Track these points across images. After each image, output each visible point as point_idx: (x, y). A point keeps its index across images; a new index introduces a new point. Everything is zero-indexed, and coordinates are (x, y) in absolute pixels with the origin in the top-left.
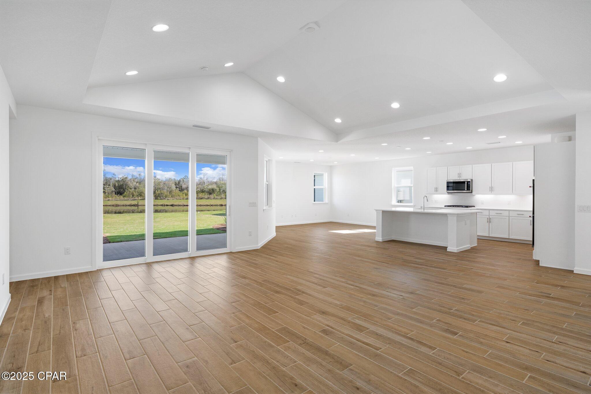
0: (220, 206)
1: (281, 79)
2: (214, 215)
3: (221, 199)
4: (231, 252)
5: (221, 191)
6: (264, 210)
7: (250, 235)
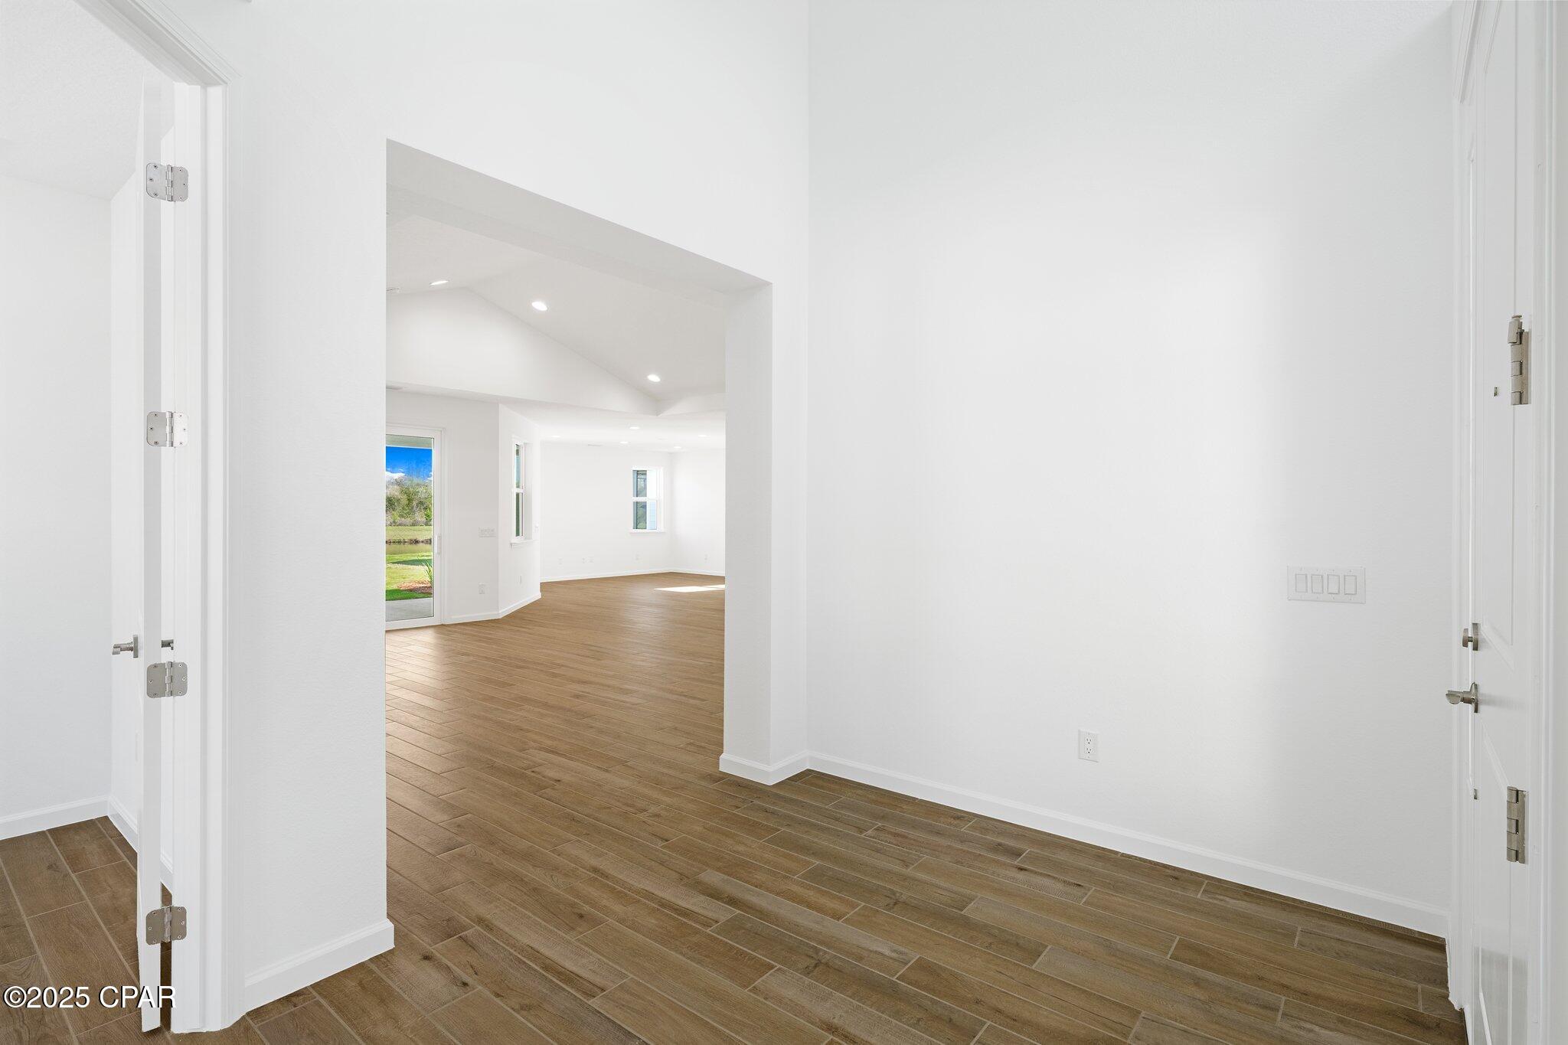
0: (411, 544)
1: (540, 306)
2: (398, 563)
3: (413, 525)
4: (442, 625)
5: (415, 503)
6: (511, 544)
7: (482, 593)
